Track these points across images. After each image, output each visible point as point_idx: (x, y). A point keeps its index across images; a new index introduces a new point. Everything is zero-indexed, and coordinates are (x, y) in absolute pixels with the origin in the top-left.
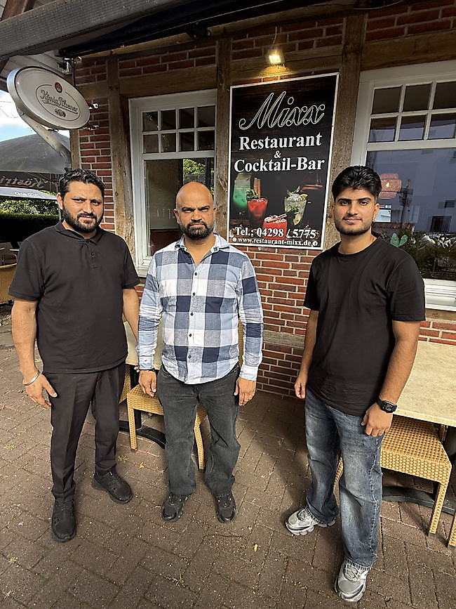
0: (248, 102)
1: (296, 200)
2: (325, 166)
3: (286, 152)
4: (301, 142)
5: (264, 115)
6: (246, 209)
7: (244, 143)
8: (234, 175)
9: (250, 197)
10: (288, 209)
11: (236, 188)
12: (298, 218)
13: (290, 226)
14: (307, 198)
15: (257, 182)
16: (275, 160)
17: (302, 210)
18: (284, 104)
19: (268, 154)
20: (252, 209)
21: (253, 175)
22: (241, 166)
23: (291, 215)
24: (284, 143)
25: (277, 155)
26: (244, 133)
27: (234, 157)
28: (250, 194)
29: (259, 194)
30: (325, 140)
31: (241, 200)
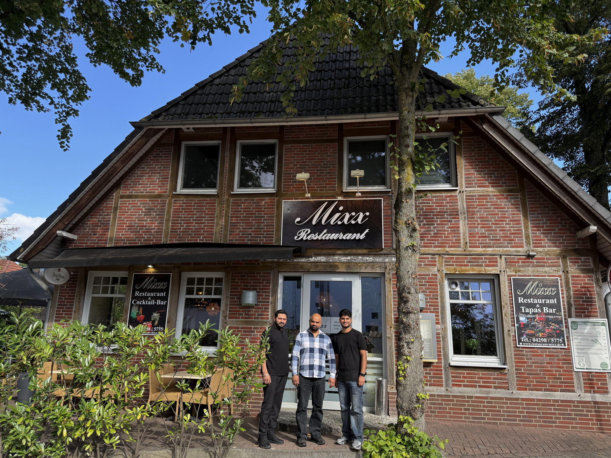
0: (140, 279)
1: (156, 315)
2: (167, 303)
3: (153, 298)
4: (158, 295)
5: (146, 284)
6: (136, 319)
7: (137, 294)
8: (132, 305)
9: (138, 314)
10: (152, 319)
11: (132, 311)
12: (156, 323)
13: (153, 326)
14: (160, 315)
15: (141, 309)
16: (148, 300)
17: (158, 320)
18: (153, 281)
19: (146, 298)
20: (138, 319)
21: (140, 306)
22: (135, 302)
23: (153, 322)
24: (152, 294)
25: (150, 299)
26: (137, 290)
27: (132, 299)
28: (138, 313)
29: (141, 313)
30: (167, 294)
31: (134, 315)
